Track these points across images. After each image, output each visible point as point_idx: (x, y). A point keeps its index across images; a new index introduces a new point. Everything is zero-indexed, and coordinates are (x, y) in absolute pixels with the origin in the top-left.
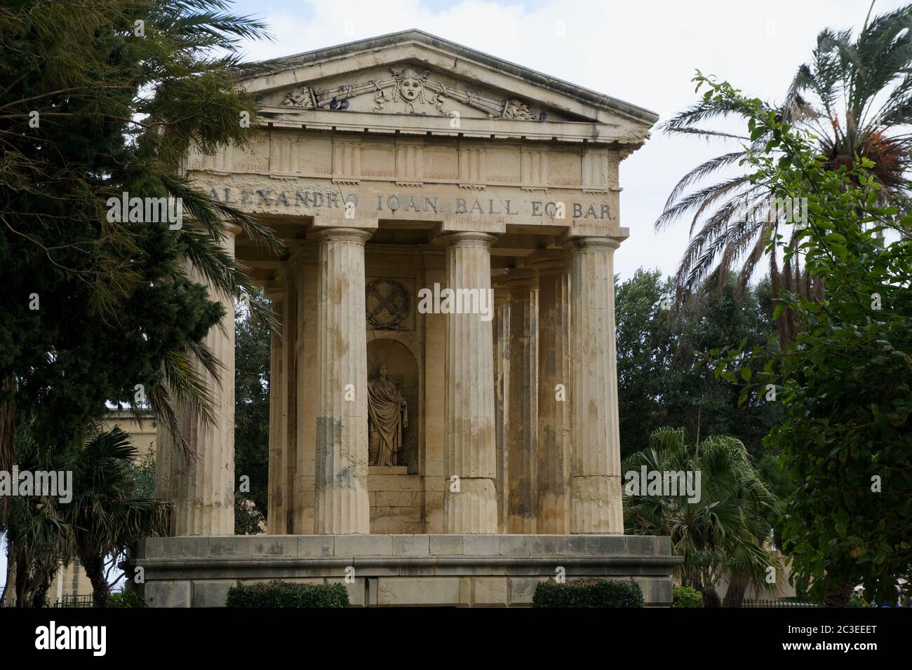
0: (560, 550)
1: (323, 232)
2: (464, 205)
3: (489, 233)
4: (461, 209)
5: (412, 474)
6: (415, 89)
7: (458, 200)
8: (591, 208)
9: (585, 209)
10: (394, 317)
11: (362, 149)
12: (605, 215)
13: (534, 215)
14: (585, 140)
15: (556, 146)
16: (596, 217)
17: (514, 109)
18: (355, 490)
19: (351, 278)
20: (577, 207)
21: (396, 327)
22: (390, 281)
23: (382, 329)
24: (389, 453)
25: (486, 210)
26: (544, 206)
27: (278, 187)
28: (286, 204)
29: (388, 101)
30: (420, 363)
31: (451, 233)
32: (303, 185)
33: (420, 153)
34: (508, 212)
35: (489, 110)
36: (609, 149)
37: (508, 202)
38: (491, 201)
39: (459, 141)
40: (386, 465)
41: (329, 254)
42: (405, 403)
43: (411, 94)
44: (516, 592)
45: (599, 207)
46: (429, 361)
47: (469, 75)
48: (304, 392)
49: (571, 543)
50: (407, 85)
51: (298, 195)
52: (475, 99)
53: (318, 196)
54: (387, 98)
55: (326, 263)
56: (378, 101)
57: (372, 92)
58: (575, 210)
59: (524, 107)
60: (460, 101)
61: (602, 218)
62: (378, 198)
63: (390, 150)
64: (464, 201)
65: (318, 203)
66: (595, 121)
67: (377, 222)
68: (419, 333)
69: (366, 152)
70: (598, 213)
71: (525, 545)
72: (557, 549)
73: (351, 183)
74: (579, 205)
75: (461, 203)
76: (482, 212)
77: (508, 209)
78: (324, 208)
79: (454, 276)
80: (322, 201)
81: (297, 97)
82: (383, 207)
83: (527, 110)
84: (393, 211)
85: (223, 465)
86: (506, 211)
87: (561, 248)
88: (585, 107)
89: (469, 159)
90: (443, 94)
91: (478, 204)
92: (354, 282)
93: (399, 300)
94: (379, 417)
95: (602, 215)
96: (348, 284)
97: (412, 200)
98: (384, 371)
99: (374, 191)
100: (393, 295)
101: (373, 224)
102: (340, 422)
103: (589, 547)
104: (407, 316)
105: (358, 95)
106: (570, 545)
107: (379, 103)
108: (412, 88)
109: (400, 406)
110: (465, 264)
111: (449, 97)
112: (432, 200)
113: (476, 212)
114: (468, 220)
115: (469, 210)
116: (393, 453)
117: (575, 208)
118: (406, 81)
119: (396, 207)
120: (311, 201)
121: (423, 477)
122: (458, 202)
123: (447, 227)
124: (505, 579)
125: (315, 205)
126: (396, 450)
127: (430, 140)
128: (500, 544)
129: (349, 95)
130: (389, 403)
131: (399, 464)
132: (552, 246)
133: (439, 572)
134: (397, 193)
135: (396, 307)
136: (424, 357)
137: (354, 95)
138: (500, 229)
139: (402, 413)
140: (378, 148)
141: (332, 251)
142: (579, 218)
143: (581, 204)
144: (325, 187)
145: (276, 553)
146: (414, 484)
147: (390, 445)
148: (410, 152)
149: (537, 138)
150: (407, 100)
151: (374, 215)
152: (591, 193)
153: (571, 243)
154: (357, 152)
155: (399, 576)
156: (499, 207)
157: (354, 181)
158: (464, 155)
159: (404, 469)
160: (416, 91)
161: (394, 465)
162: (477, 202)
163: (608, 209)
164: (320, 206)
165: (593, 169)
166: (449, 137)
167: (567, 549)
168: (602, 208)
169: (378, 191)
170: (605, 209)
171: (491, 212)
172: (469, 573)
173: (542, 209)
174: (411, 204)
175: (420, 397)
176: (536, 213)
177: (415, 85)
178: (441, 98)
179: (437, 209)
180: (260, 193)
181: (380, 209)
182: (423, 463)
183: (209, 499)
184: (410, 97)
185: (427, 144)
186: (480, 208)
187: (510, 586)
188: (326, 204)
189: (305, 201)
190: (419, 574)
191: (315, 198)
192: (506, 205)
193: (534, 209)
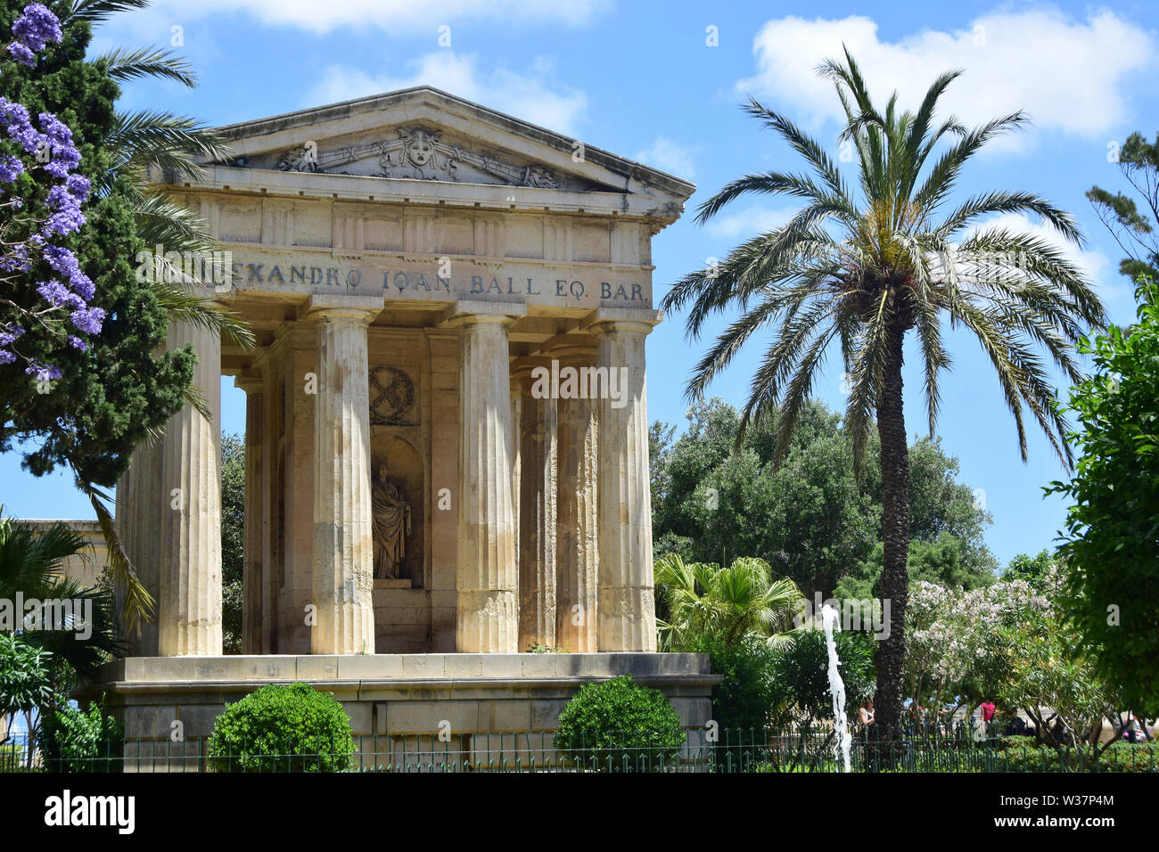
0: (590, 670)
1: (322, 314)
2: (480, 284)
3: (507, 316)
4: (477, 287)
5: (417, 587)
6: (425, 152)
7: (474, 277)
8: (621, 288)
9: (614, 290)
10: (396, 410)
11: (366, 219)
12: (637, 296)
13: (558, 294)
14: (615, 212)
15: (581, 219)
16: (626, 298)
17: (536, 176)
18: (360, 605)
19: (353, 365)
20: (606, 287)
21: (399, 422)
22: (392, 369)
23: (382, 424)
24: (391, 564)
25: (505, 290)
26: (569, 285)
27: (271, 262)
28: (281, 280)
29: (395, 166)
30: (425, 462)
31: (466, 315)
32: (299, 259)
33: (431, 224)
34: (530, 292)
35: (509, 178)
36: (640, 223)
37: (529, 280)
38: (511, 279)
39: (475, 212)
40: (387, 578)
41: (328, 338)
42: (408, 508)
43: (421, 158)
44: (540, 716)
45: (631, 287)
46: (436, 460)
47: (486, 138)
48: (295, 495)
49: (601, 662)
50: (416, 148)
51: (293, 269)
52: (492, 166)
53: (316, 271)
54: (394, 163)
55: (325, 348)
56: (384, 165)
57: (377, 155)
58: (603, 291)
59: (547, 175)
60: (475, 167)
61: (633, 299)
62: (383, 276)
63: (396, 220)
64: (480, 279)
65: (316, 280)
66: (625, 192)
67: (383, 303)
68: (424, 428)
69: (370, 223)
70: (629, 294)
71: (550, 665)
72: (586, 669)
73: (354, 258)
74: (608, 284)
75: (476, 280)
76: (500, 292)
77: (529, 289)
78: (323, 284)
79: (469, 362)
80: (321, 277)
81: (293, 161)
82: (389, 285)
83: (550, 178)
84: (401, 289)
85: (210, 577)
86: (527, 291)
87: (586, 332)
88: (615, 175)
89: (486, 232)
90: (457, 159)
91: (496, 283)
92: (357, 370)
93: (401, 391)
94: (379, 523)
95: (633, 295)
96: (350, 372)
97: (422, 277)
98: (384, 473)
99: (380, 267)
100: (394, 385)
101: (378, 304)
102: (342, 528)
103: (620, 666)
104: (411, 408)
105: (361, 159)
106: (600, 664)
107: (385, 168)
108: (422, 152)
109: (402, 512)
110: (481, 351)
111: (463, 162)
113: (494, 292)
114: (485, 300)
115: (486, 289)
116: (395, 563)
117: (603, 287)
118: (415, 144)
119: (404, 284)
120: (308, 278)
121: (428, 592)
122: (474, 280)
123: (464, 307)
124: (527, 704)
125: (313, 282)
126: (398, 560)
127: (442, 210)
128: (524, 664)
129: (351, 159)
130: (390, 509)
131: (402, 576)
132: (575, 331)
133: (455, 696)
134: (405, 270)
135: (398, 399)
136: (430, 456)
137: (356, 158)
138: (520, 311)
139: (405, 519)
140: (384, 218)
141: (331, 334)
142: (608, 299)
143: (610, 283)
144: (324, 262)
145: (273, 675)
146: (418, 599)
147: (392, 555)
148: (420, 222)
149: (562, 210)
150: (416, 165)
151: (379, 295)
152: (621, 271)
153: (599, 329)
154: (360, 222)
155: (411, 700)
156: (520, 287)
157: (356, 255)
158: (480, 227)
159: (408, 583)
160: (427, 155)
161: (396, 578)
162: (495, 280)
163: (640, 290)
164: (318, 283)
165: (623, 244)
166: (464, 208)
167: (597, 668)
168: (633, 289)
169: (384, 267)
170: (636, 289)
171: (510, 292)
172: (488, 695)
173: (566, 289)
174: (422, 283)
175: (426, 501)
176: (561, 293)
177: (426, 149)
178: (454, 164)
179: (451, 288)
180: (251, 267)
181: (386, 287)
182: (430, 575)
183: (195, 615)
184: (421, 162)
185: (439, 214)
186: (497, 287)
187: (533, 710)
188: (325, 280)
189: (302, 277)
190: (433, 698)
191: (313, 274)
192: (527, 283)
193: (559, 288)
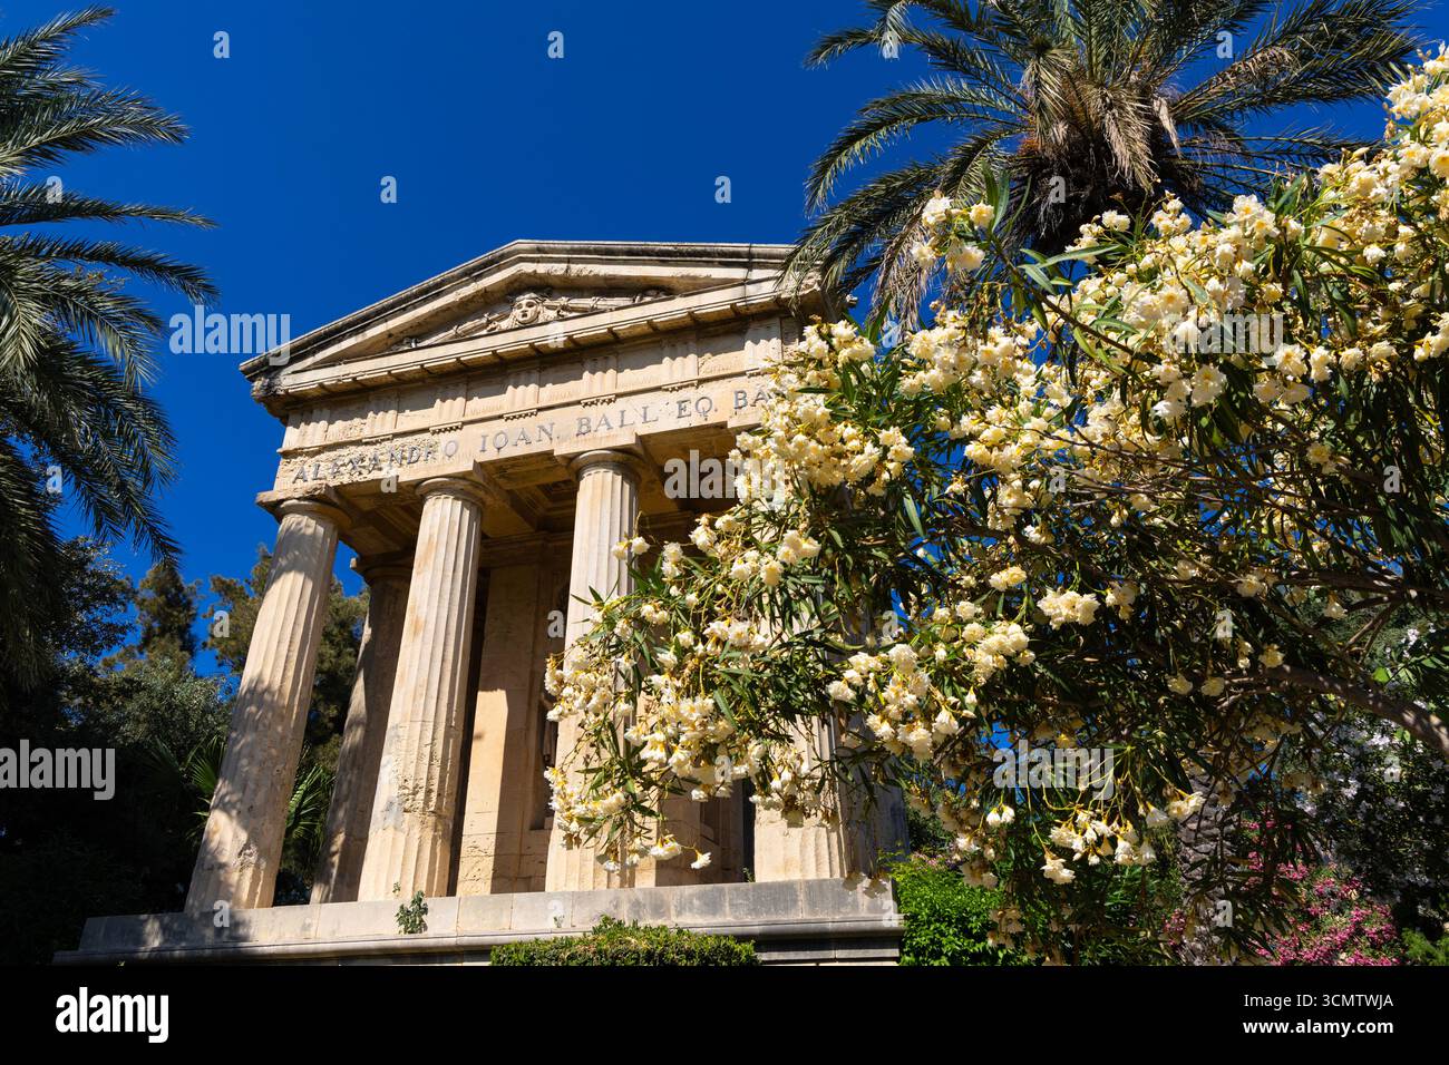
0: (679, 914)
2: (588, 424)
3: (612, 449)
4: (584, 429)
7: (580, 420)
8: (760, 392)
9: (751, 395)
13: (679, 418)
15: (700, 329)
20: (741, 396)
25: (615, 424)
26: (693, 404)
27: (369, 451)
28: (378, 467)
31: (569, 460)
32: (399, 442)
33: (536, 377)
34: (645, 421)
37: (645, 408)
38: (623, 412)
39: (583, 353)
49: (699, 898)
51: (393, 455)
53: (416, 452)
58: (738, 400)
62: (482, 440)
63: (501, 382)
64: (588, 420)
65: (415, 459)
66: (746, 282)
67: (470, 465)
69: (473, 391)
71: (616, 907)
72: (673, 912)
73: (453, 429)
74: (743, 392)
75: (583, 423)
76: (609, 428)
77: (645, 417)
78: (420, 463)
80: (418, 456)
82: (486, 448)
84: (499, 449)
86: (642, 420)
89: (595, 369)
90: (564, 308)
91: (606, 420)
97: (523, 433)
99: (479, 432)
101: (466, 467)
102: (397, 731)
103: (731, 905)
105: (466, 332)
106: (696, 902)
112: (548, 428)
113: (603, 429)
114: (590, 440)
115: (593, 429)
117: (738, 397)
118: (518, 302)
119: (503, 444)
122: (580, 423)
123: (560, 450)
125: (410, 463)
128: (573, 906)
134: (504, 429)
137: (460, 332)
140: (488, 384)
142: (742, 409)
143: (745, 391)
144: (423, 440)
151: (471, 459)
152: (757, 373)
154: (462, 393)
156: (633, 417)
157: (453, 425)
162: (604, 417)
165: (759, 345)
167: (691, 910)
169: (483, 432)
171: (622, 426)
173: (690, 407)
174: (521, 437)
176: (684, 413)
178: (563, 313)
179: (552, 436)
180: (351, 462)
181: (483, 450)
184: (524, 318)
185: (545, 365)
186: (607, 424)
188: (423, 459)
189: (399, 460)
191: (412, 454)
192: (642, 412)
193: (681, 409)
